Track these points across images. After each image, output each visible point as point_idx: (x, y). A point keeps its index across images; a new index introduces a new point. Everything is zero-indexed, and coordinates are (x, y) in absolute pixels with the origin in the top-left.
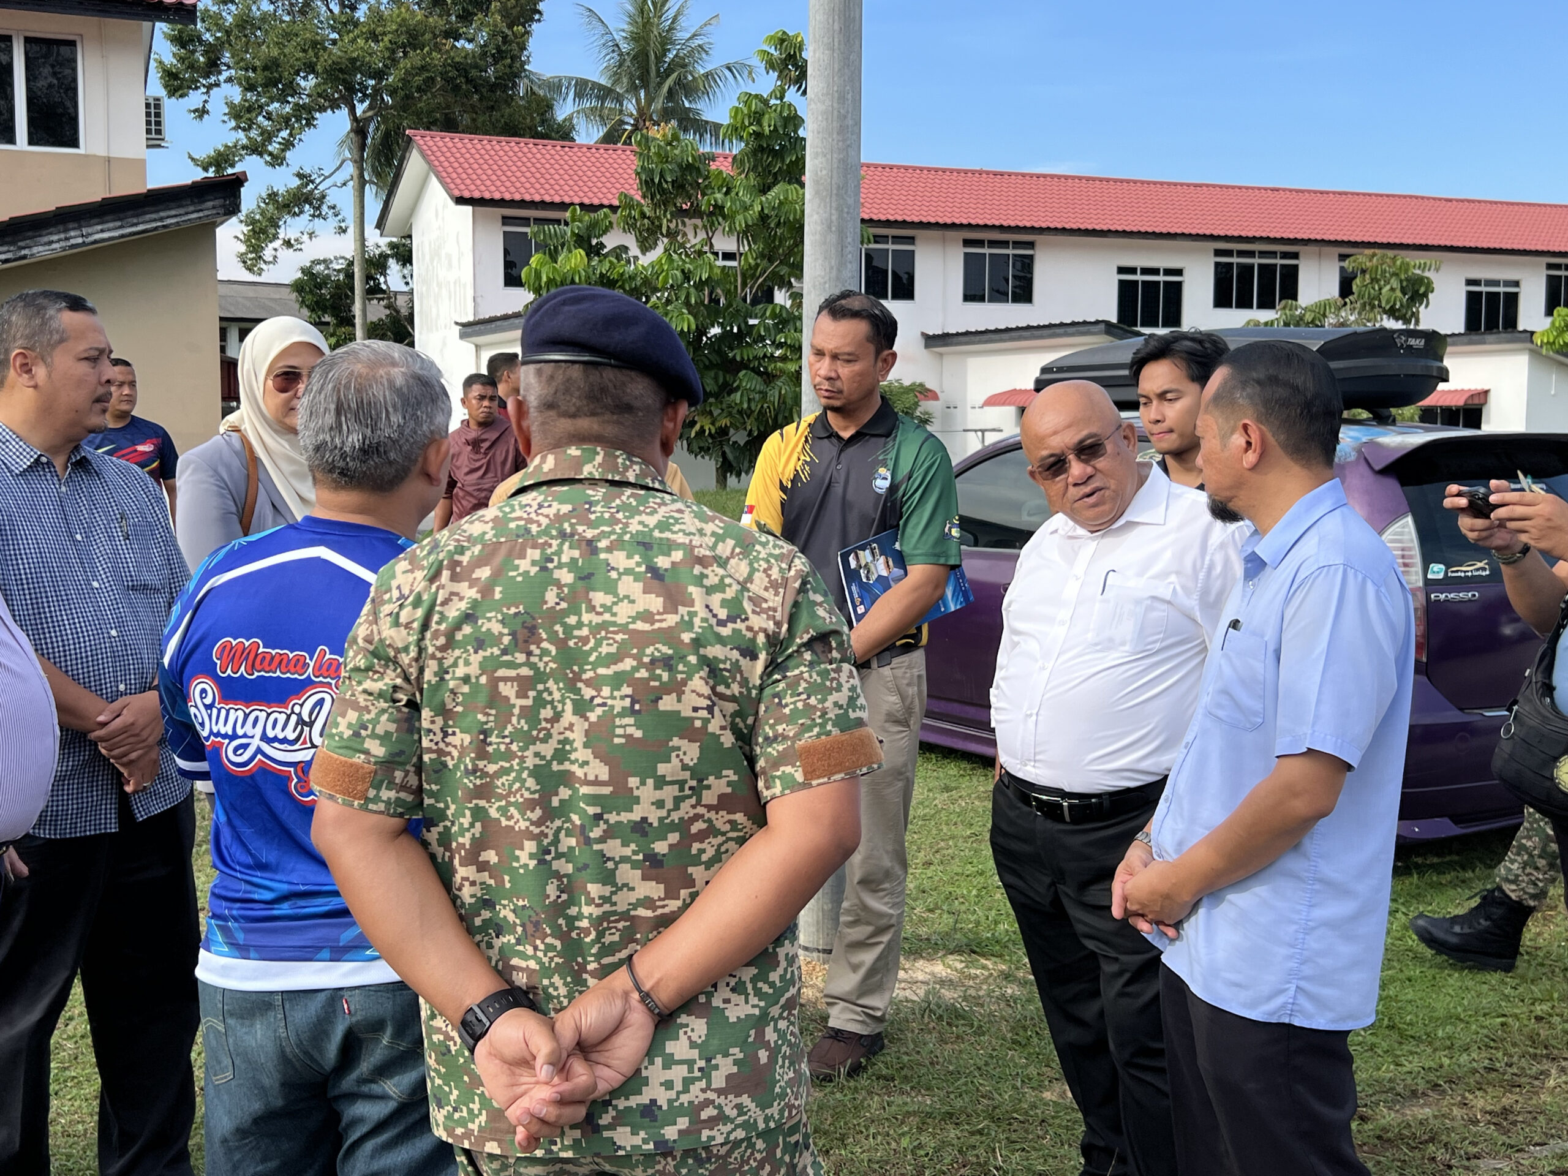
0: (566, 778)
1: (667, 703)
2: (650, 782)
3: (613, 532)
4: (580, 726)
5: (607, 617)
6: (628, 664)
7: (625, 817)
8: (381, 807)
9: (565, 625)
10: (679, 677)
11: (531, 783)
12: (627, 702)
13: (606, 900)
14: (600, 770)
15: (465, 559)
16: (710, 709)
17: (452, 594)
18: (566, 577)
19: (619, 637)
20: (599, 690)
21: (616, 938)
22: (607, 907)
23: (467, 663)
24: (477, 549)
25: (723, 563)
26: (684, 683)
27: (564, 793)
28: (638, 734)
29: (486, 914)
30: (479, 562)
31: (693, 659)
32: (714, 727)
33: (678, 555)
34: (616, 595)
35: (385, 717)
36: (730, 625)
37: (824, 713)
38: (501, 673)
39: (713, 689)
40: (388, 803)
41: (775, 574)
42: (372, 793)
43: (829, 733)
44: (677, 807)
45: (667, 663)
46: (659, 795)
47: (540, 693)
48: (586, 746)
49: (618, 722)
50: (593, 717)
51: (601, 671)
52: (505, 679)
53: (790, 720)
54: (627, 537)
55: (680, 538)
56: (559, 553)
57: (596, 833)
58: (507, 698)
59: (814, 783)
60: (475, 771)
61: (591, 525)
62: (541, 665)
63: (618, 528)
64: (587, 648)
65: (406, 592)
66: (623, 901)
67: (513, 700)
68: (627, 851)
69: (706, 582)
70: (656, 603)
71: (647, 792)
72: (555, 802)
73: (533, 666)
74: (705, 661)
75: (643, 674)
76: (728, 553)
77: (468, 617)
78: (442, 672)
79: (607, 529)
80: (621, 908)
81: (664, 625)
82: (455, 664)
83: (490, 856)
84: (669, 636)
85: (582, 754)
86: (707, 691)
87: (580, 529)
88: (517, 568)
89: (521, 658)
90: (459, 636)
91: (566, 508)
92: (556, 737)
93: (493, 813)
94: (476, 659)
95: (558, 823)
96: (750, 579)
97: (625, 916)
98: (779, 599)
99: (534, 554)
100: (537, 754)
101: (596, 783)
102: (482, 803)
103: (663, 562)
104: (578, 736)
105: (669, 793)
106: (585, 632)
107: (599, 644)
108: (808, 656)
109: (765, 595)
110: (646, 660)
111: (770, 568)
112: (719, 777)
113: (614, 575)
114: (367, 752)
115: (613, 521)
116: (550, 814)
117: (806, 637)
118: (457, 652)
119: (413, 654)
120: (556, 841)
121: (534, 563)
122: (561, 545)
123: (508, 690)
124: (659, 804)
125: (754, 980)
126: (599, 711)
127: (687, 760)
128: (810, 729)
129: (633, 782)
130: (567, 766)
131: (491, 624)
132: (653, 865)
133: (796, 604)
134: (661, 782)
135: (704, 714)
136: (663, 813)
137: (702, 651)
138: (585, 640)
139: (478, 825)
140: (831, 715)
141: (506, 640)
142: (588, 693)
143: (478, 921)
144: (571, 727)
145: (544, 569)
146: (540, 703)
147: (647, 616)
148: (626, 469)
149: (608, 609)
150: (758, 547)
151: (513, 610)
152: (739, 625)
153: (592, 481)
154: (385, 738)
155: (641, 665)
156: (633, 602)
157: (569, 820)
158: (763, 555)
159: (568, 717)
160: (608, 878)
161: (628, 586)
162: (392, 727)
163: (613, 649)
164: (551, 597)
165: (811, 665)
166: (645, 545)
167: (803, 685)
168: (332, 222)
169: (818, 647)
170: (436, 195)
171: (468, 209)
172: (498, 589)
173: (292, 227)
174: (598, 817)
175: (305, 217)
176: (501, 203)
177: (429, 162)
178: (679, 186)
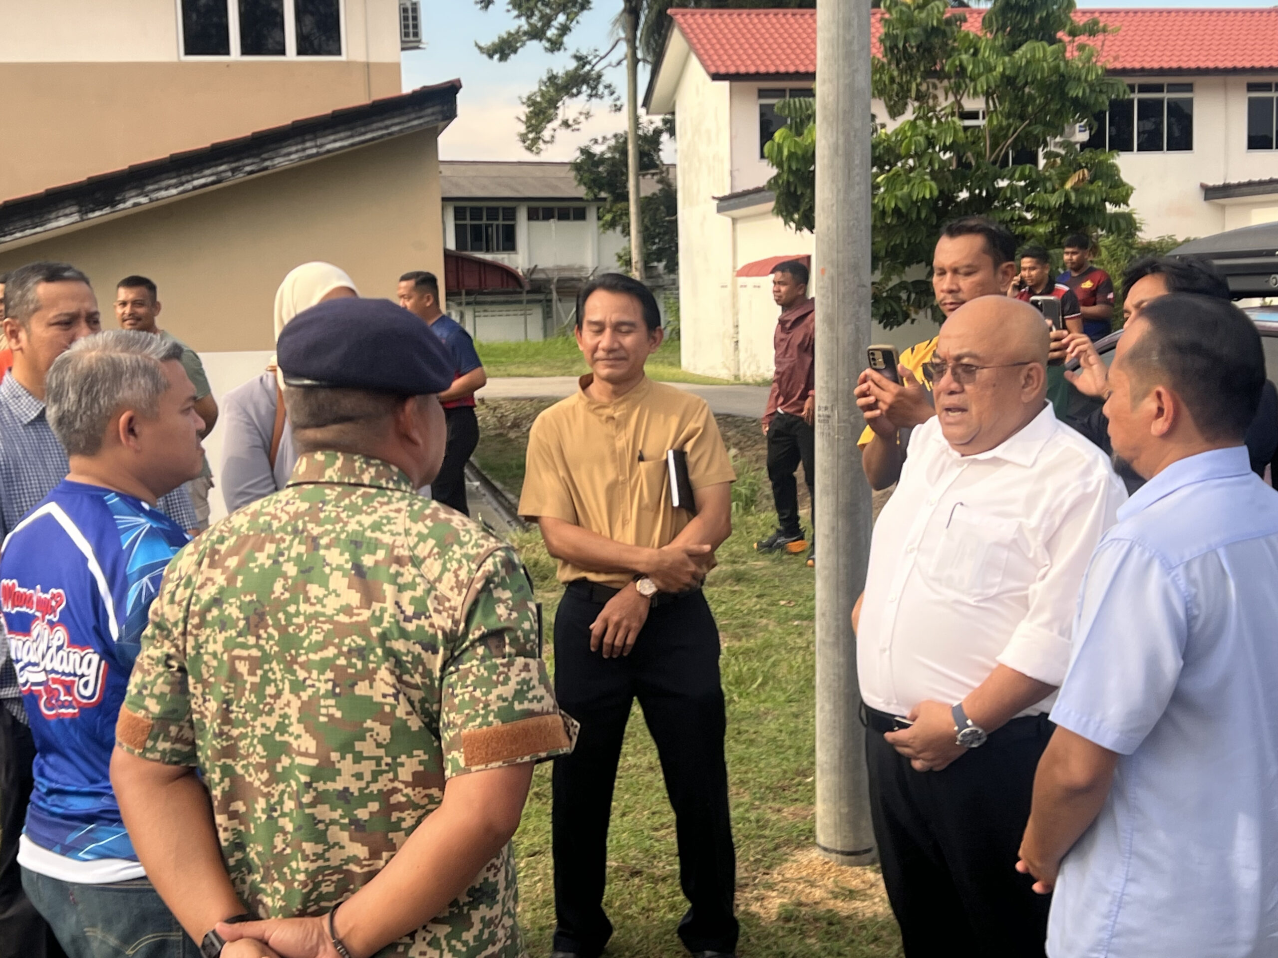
0: (286, 748)
1: (362, 689)
2: (349, 757)
3: (334, 531)
4: (296, 703)
5: (318, 608)
6: (331, 652)
7: (330, 786)
8: (158, 756)
9: (286, 613)
10: (371, 666)
11: (259, 749)
12: (330, 685)
13: (319, 856)
14: (309, 743)
15: (223, 548)
16: (396, 696)
17: (209, 579)
18: (291, 570)
19: (326, 627)
20: (310, 673)
21: (331, 889)
22: (320, 863)
23: (215, 642)
24: (233, 540)
25: (417, 562)
26: (375, 671)
27: (285, 761)
28: (338, 714)
29: (239, 855)
30: (232, 552)
31: (379, 651)
32: (401, 712)
33: (381, 554)
34: (327, 589)
35: (161, 680)
36: (415, 622)
37: (486, 705)
38: (237, 652)
39: (399, 679)
40: (164, 752)
41: (463, 575)
42: (149, 744)
43: (490, 724)
44: (375, 780)
45: (361, 653)
46: (357, 768)
47: (266, 672)
48: (299, 721)
49: (322, 702)
50: (305, 696)
51: (312, 656)
52: (240, 658)
53: (458, 709)
54: (343, 536)
55: (387, 539)
56: (289, 548)
57: (306, 799)
58: (241, 675)
59: (474, 769)
60: (221, 734)
61: (319, 523)
62: (267, 647)
63: (338, 527)
64: (302, 634)
65: (183, 574)
66: (335, 857)
67: (246, 677)
68: (336, 815)
69: (400, 580)
70: (354, 598)
71: (347, 765)
72: (279, 768)
73: (260, 648)
74: (390, 653)
75: (342, 661)
76: (426, 553)
77: (216, 601)
78: (198, 647)
79: (329, 527)
80: (334, 863)
81: (360, 619)
82: (207, 641)
83: (239, 806)
84: (362, 629)
85: (296, 728)
86: (391, 679)
87: (310, 526)
88: (255, 560)
89: (252, 640)
90: (209, 617)
91: (304, 506)
92: (278, 712)
93: (239, 770)
94: (221, 637)
95: (282, 786)
96: (439, 579)
97: (338, 870)
98: (461, 599)
99: (270, 548)
100: (263, 725)
101: (306, 754)
102: (229, 761)
103: (368, 561)
104: (293, 712)
105: (367, 767)
106: (300, 620)
107: (310, 632)
108: (480, 650)
109: (449, 594)
110: (345, 649)
111: (460, 568)
112: (410, 756)
113: (327, 570)
114: (146, 709)
115: (338, 519)
116: (275, 778)
117: (478, 634)
118: (208, 631)
119: (180, 628)
120: (281, 802)
121: (269, 557)
122: (292, 541)
123: (242, 667)
124: (359, 776)
125: (448, 937)
126: (310, 691)
127: (380, 739)
128: (473, 719)
129: (335, 756)
130: (286, 738)
131: (232, 610)
132: (358, 828)
133: (475, 603)
134: (359, 758)
135: (391, 700)
136: (363, 784)
137: (388, 644)
138: (300, 627)
139: (227, 780)
140: (494, 707)
141: (242, 624)
142: (302, 674)
143: (231, 862)
144: (288, 704)
145: (276, 562)
146: (266, 681)
147: (347, 610)
148: (362, 471)
149: (320, 601)
150: (456, 548)
151: (248, 598)
152: (424, 622)
153: (331, 484)
154: (160, 698)
155: (340, 653)
156: (338, 595)
157: (289, 785)
158: (457, 556)
159: (287, 695)
160: (320, 837)
161: (338, 582)
162: (167, 689)
163: (320, 638)
164: (278, 587)
165: (483, 659)
166: (356, 544)
167: (471, 678)
168: (608, 101)
169: (493, 642)
170: (696, 71)
171: (726, 84)
172: (240, 578)
173: (569, 108)
174: (308, 785)
175: (583, 97)
176: (757, 76)
177: (688, 40)
178: (926, 50)
